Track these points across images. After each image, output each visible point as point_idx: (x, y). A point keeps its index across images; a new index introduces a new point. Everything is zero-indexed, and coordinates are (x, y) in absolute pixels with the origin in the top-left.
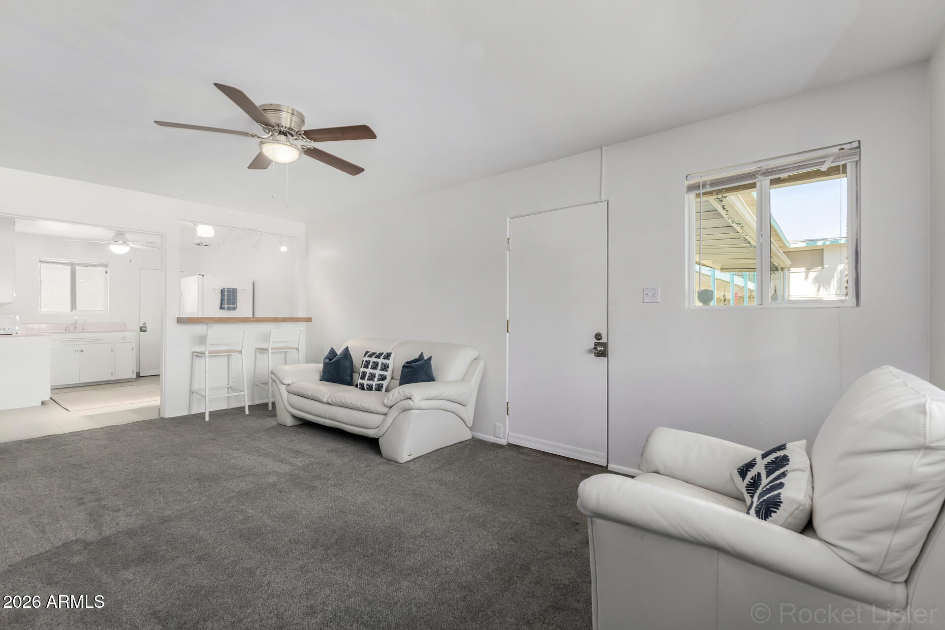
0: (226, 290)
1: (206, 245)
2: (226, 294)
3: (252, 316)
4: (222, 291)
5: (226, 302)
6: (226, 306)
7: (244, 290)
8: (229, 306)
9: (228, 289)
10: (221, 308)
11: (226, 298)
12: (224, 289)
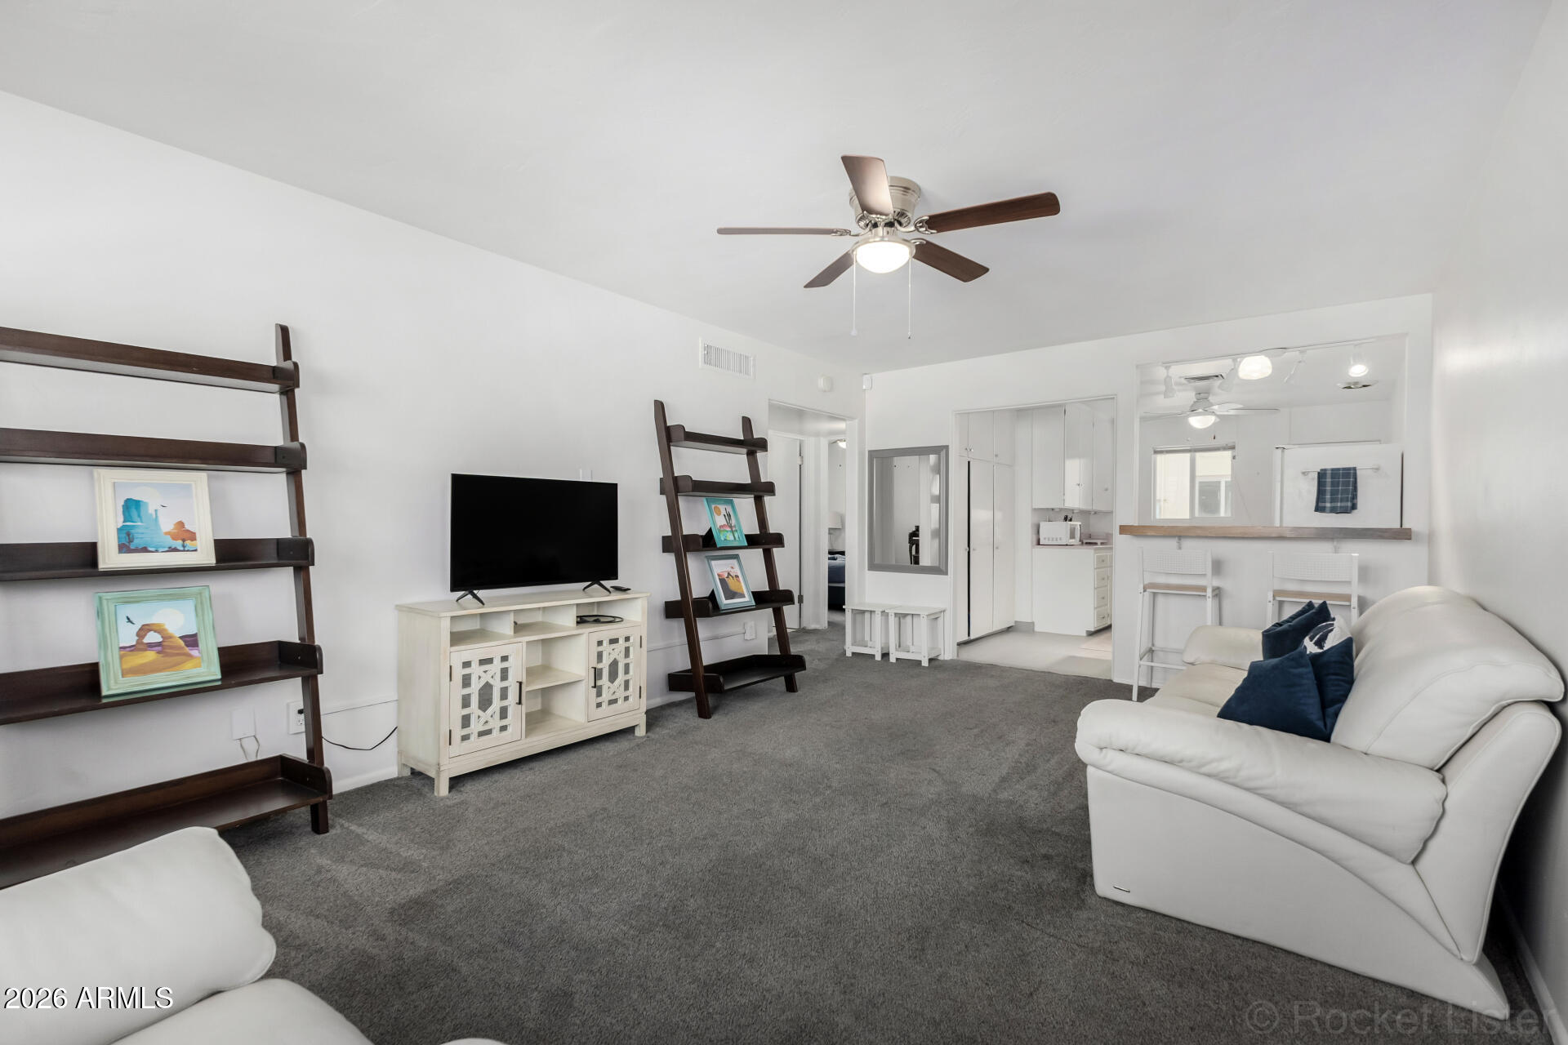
0: (1329, 472)
1: (1364, 386)
2: (1329, 480)
3: (1399, 526)
4: (1322, 475)
5: (1328, 496)
6: (1328, 505)
7: (1377, 469)
8: (1333, 505)
9: (1333, 470)
10: (1318, 509)
11: (1328, 488)
12: (1325, 470)
